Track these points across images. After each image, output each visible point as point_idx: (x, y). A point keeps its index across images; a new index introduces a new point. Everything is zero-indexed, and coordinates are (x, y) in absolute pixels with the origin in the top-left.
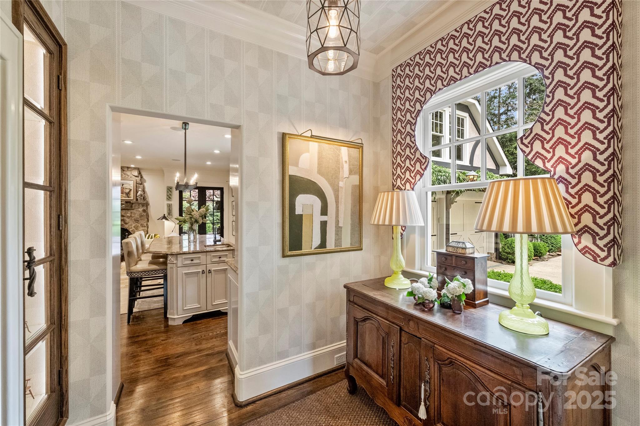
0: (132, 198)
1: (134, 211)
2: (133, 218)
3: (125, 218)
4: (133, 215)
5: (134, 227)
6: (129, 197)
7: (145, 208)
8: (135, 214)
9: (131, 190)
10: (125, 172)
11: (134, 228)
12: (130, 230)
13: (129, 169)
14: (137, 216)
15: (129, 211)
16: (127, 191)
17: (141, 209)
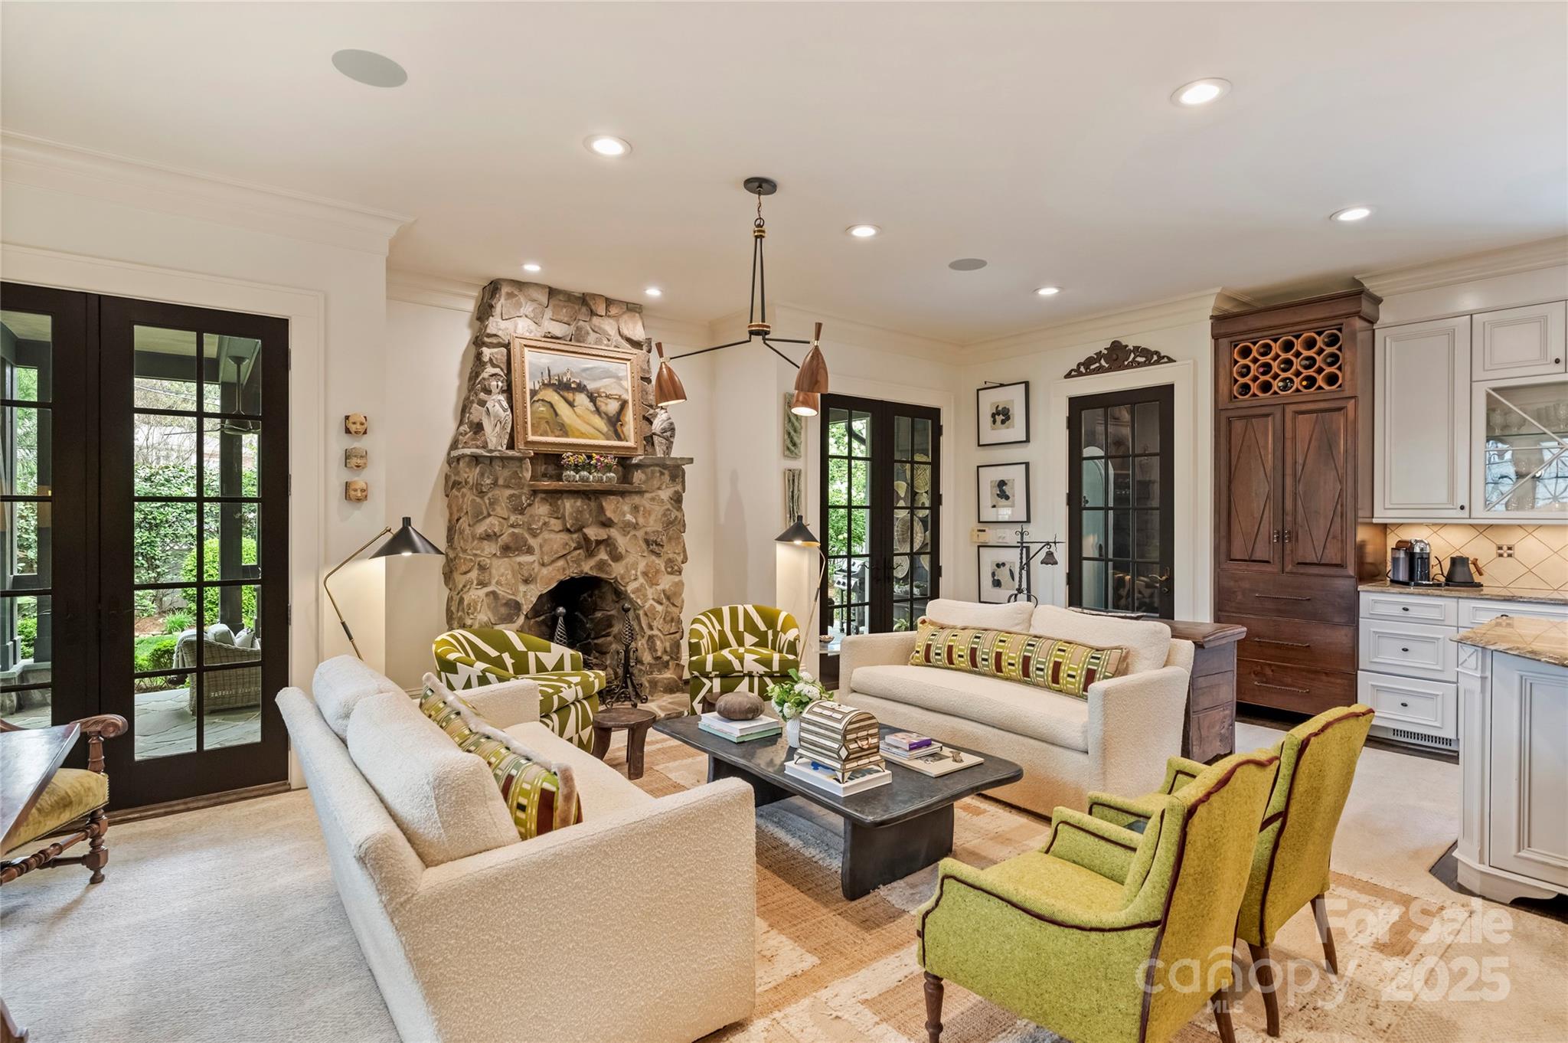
0: (631, 443)
1: (644, 501)
2: (640, 534)
3: (614, 532)
4: (641, 521)
5: (645, 574)
6: (619, 438)
7: (679, 488)
8: (648, 513)
9: (624, 404)
10: (595, 320)
11: (641, 580)
12: (630, 588)
13: (613, 311)
14: (652, 524)
15: (627, 499)
16: (612, 407)
17: (665, 494)
